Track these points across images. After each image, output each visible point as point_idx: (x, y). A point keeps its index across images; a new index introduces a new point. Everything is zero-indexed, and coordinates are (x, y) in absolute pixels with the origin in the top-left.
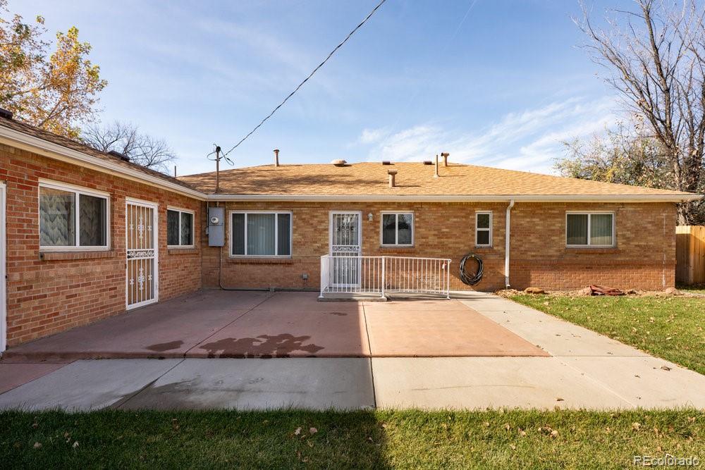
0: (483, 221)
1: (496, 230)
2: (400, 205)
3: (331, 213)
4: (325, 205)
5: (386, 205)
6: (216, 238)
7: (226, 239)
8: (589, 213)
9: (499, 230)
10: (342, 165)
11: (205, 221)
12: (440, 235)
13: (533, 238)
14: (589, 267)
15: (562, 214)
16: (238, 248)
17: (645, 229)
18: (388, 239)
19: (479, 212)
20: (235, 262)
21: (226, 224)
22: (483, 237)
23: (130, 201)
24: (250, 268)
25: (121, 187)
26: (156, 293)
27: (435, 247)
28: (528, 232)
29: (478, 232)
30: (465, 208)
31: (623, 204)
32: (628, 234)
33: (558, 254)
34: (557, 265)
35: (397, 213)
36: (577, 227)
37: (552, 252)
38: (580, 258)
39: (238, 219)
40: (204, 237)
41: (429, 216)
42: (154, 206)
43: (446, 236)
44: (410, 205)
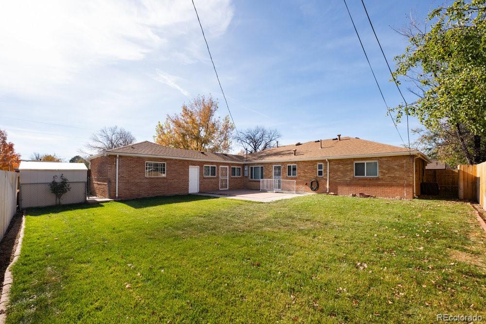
0: (320, 167)
1: (324, 170)
2: (292, 162)
3: (274, 166)
4: (271, 163)
5: (288, 162)
6: (246, 174)
7: (249, 174)
8: (365, 162)
9: (325, 170)
10: (299, 144)
11: (243, 170)
12: (305, 172)
13: (339, 173)
14: (364, 186)
15: (353, 163)
16: (252, 178)
17: (394, 168)
18: (289, 174)
19: (318, 163)
20: (250, 181)
21: (249, 170)
22: (320, 173)
23: (221, 166)
24: (253, 183)
25: (218, 164)
26: (228, 187)
27: (303, 177)
28: (337, 171)
29: (319, 171)
30: (313, 162)
31: (381, 157)
32: (384, 171)
33: (350, 180)
34: (349, 184)
35: (292, 165)
36: (359, 168)
37: (347, 179)
38: (360, 182)
39: (252, 168)
40: (243, 174)
41: (301, 166)
42: (228, 167)
43: (306, 173)
44: (295, 162)
